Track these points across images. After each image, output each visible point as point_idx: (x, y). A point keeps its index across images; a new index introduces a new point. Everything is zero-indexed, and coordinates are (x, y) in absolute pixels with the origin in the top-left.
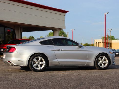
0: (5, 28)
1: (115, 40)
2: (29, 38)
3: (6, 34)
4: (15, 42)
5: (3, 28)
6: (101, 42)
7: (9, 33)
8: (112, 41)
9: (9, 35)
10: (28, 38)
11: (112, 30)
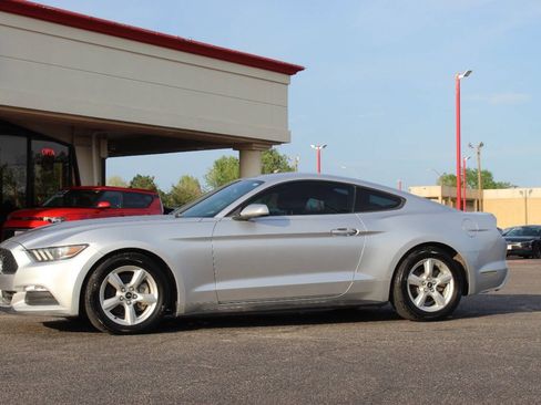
0: (33, 142)
1: (495, 186)
2: (132, 183)
3: (38, 168)
4: (75, 201)
5: (23, 141)
6: (437, 198)
7: (48, 161)
8: (485, 191)
9: (49, 172)
10: (128, 185)
11: (481, 145)
